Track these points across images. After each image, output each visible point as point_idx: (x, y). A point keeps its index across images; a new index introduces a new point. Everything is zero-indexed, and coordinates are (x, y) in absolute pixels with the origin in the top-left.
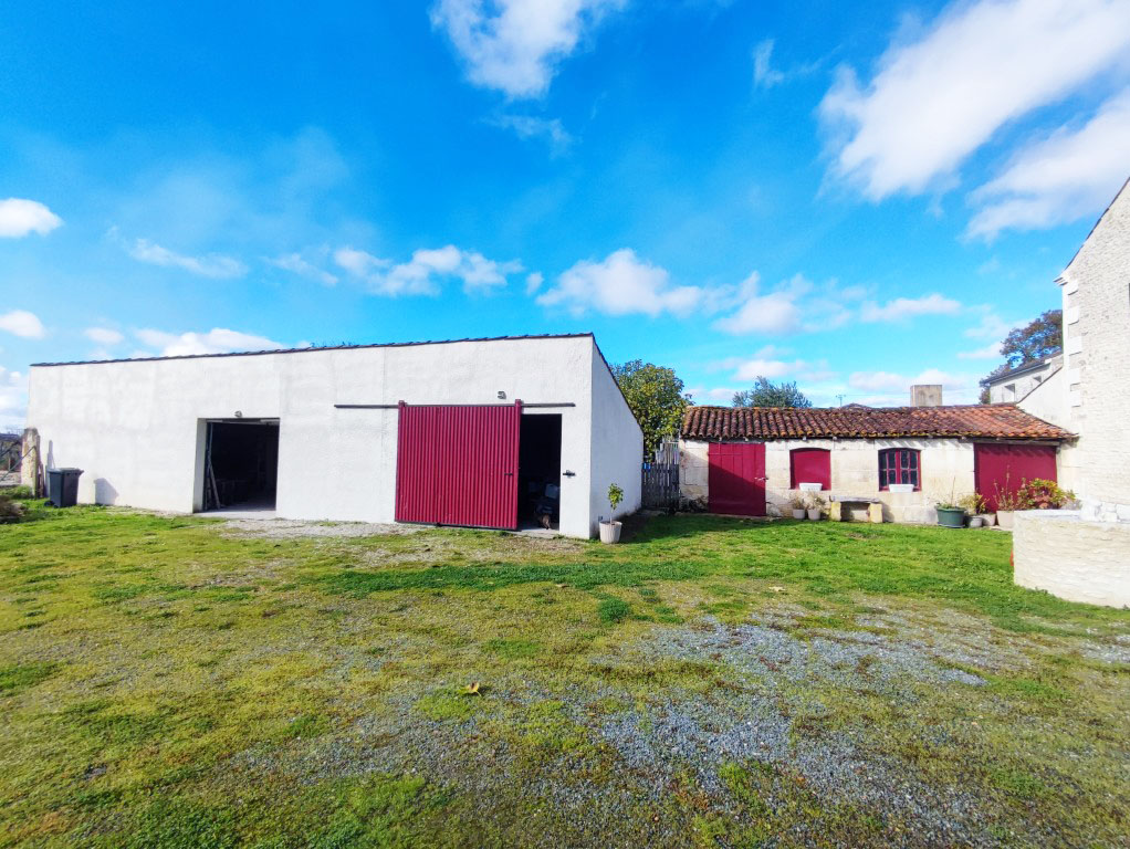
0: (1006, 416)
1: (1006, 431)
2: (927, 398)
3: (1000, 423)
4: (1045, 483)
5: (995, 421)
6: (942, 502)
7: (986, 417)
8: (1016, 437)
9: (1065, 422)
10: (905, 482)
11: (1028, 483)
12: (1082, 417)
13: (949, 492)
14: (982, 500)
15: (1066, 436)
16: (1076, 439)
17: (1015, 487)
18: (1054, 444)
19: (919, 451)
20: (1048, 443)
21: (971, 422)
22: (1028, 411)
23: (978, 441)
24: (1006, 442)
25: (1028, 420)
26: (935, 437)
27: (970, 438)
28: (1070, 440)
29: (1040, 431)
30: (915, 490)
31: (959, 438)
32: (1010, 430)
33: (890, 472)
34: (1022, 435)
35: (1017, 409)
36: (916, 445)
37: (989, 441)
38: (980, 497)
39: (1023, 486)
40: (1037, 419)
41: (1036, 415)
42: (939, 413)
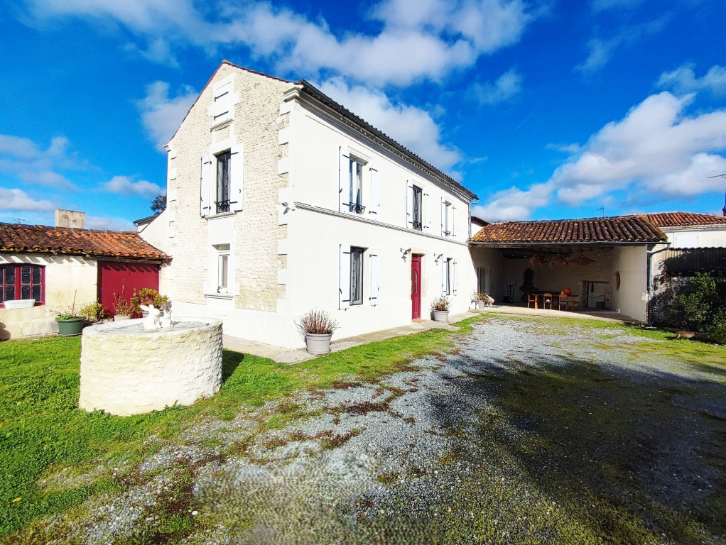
0: (128, 242)
1: (124, 252)
2: (71, 222)
3: (122, 246)
4: (149, 291)
5: (119, 244)
6: (63, 313)
7: (113, 240)
8: (131, 257)
9: (166, 248)
10: (26, 297)
11: (137, 292)
12: (175, 245)
13: (70, 304)
14: (101, 308)
15: (164, 257)
16: (171, 260)
17: (128, 295)
18: (159, 263)
19: (43, 267)
20: (153, 262)
21: (99, 244)
22: (145, 239)
23: (103, 259)
24: (123, 260)
25: (144, 245)
26: (60, 254)
27: (93, 256)
28: (167, 261)
29: (148, 253)
30: (36, 304)
31: (84, 256)
32: (127, 251)
33: (7, 288)
34: (135, 255)
35: (139, 237)
36: (41, 261)
37: (110, 259)
38: (100, 305)
39: (134, 294)
40: (150, 245)
41: (149, 242)
42: (75, 234)
